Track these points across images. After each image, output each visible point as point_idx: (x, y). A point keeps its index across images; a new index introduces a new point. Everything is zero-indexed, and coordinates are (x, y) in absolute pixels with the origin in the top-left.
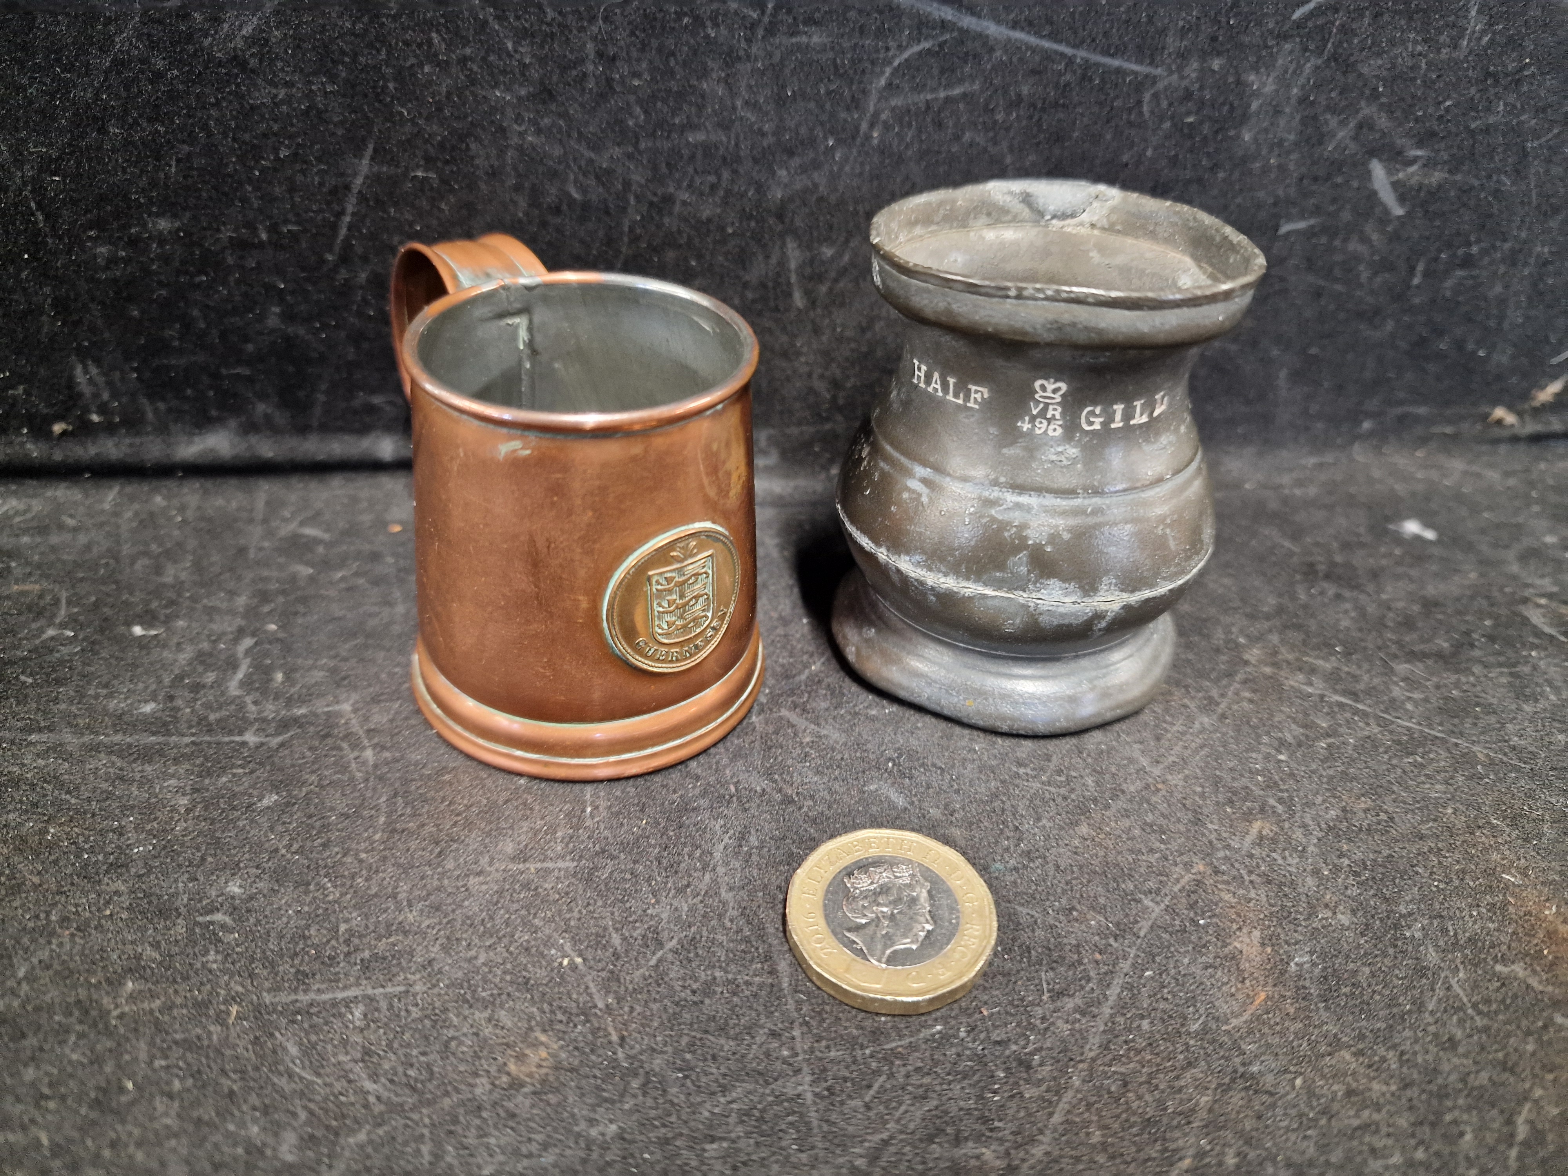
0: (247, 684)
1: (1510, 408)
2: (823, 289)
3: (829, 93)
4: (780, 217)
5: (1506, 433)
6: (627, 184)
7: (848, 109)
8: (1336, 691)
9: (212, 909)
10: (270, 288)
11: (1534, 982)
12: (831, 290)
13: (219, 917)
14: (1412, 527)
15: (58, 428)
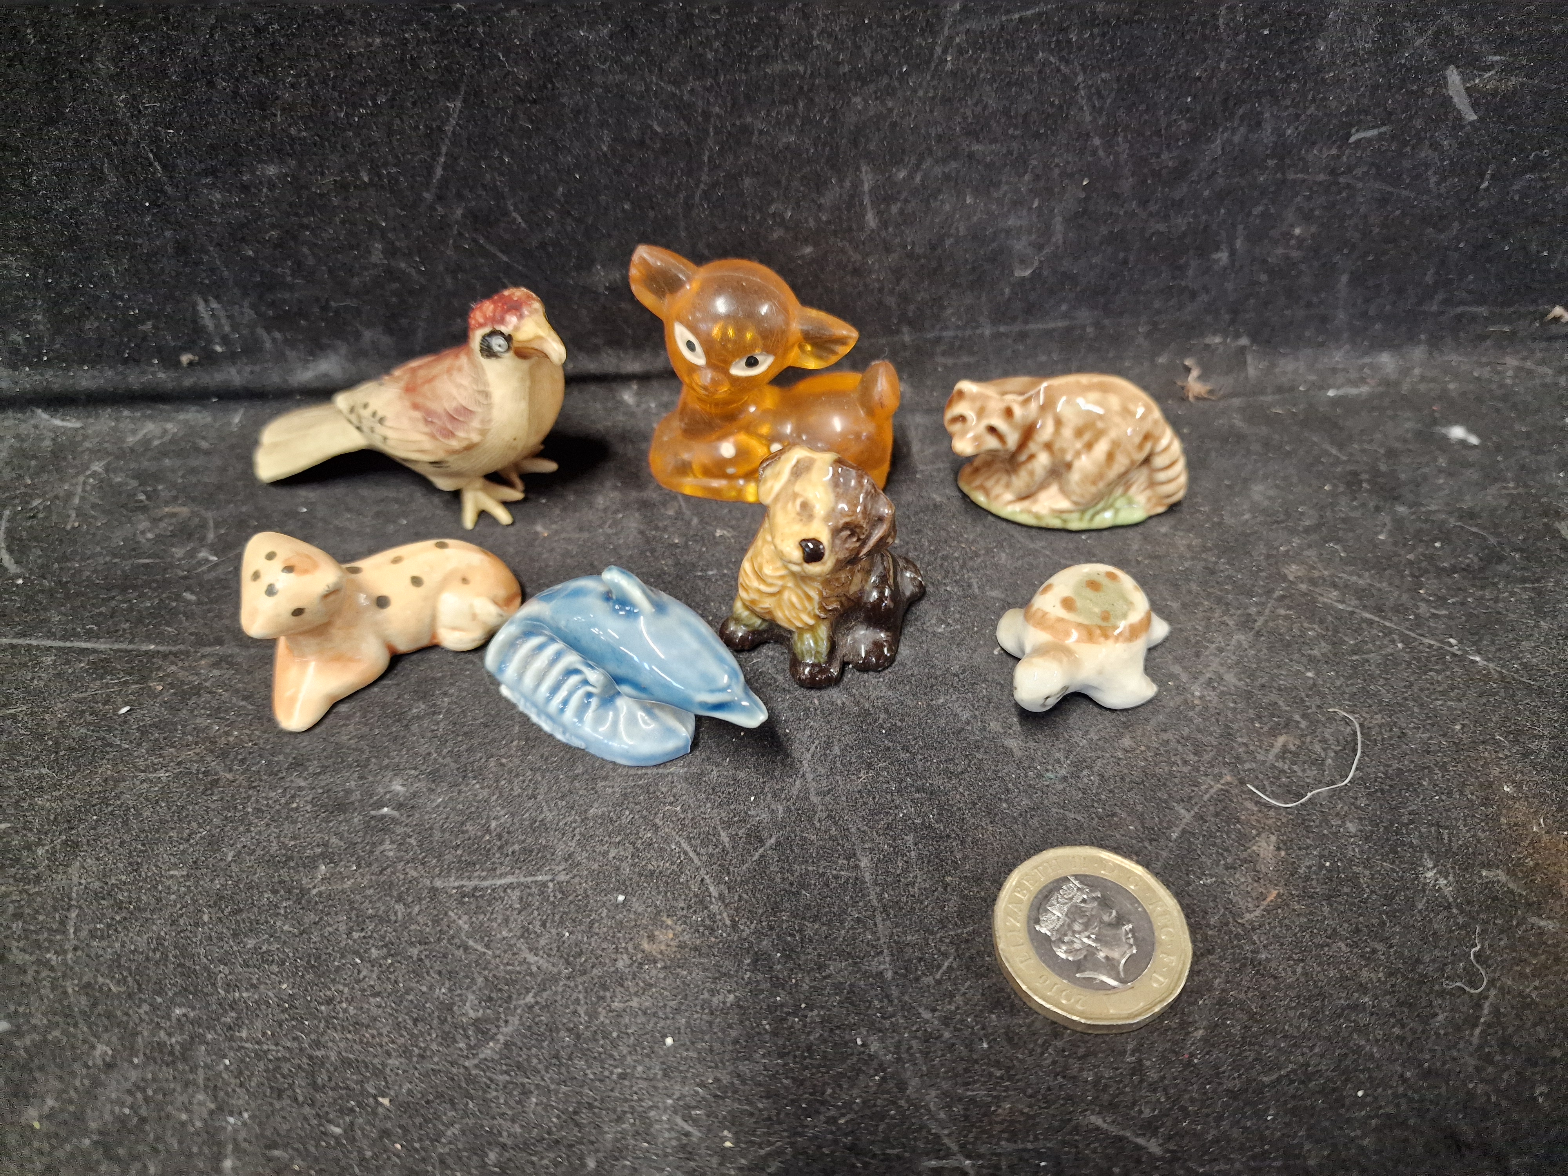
2: (895, 209)
3: (903, 18)
4: (855, 143)
5: (1563, 330)
6: (706, 115)
7: (922, 34)
8: (1365, 608)
9: (381, 805)
10: (372, 226)
11: (1514, 886)
12: (902, 212)
13: (388, 812)
14: (1457, 432)
15: (185, 358)
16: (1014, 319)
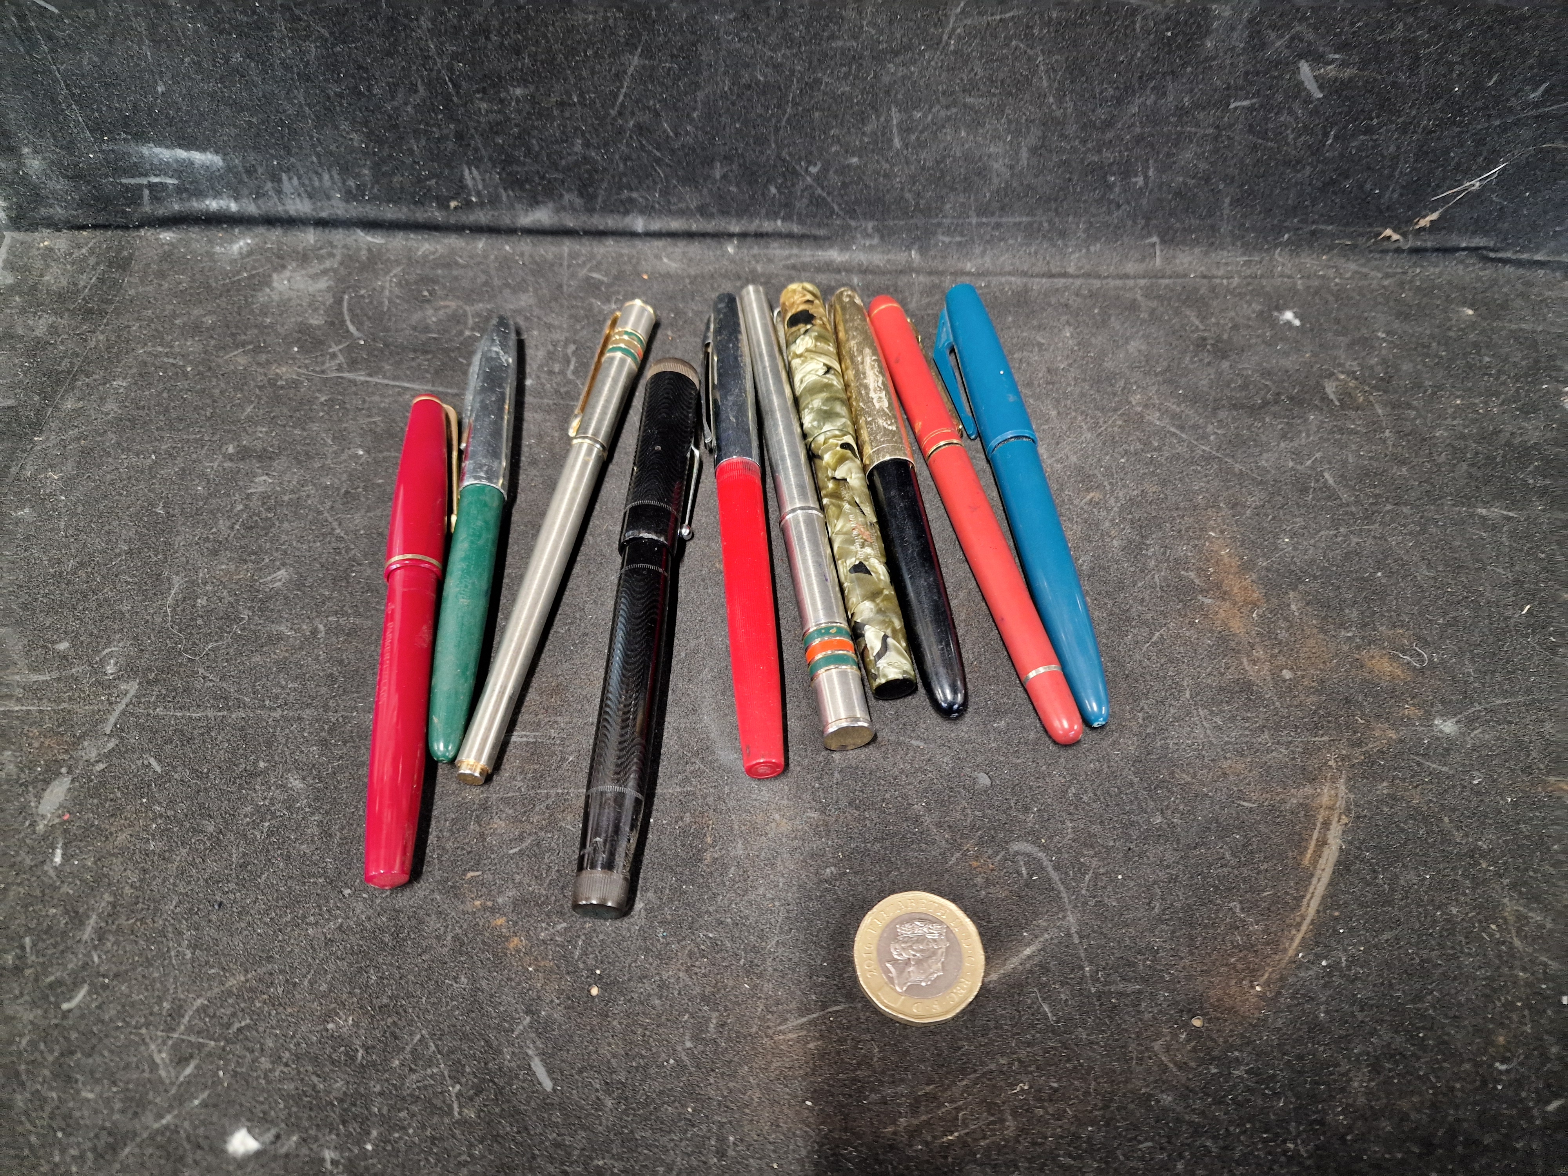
1: (1397, 229)
2: (913, 137)
3: (923, 16)
4: (887, 93)
5: (1392, 246)
7: (935, 26)
8: (1173, 424)
12: (918, 138)
14: (1289, 315)
15: (453, 204)
16: (993, 214)
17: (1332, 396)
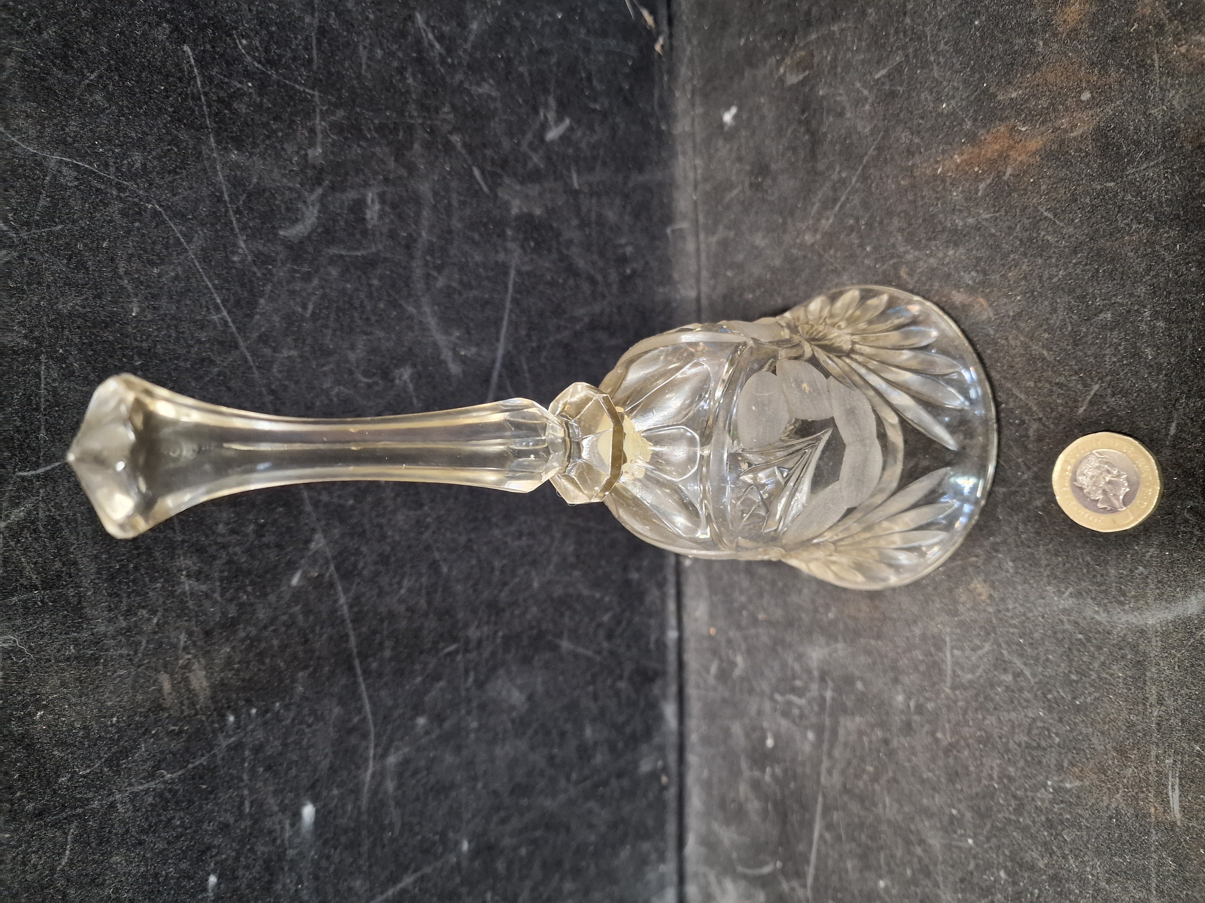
0: (801, 695)
1: (655, 40)
5: (668, 42)
8: (832, 208)
9: (909, 706)
10: (611, 686)
11: (989, 181)
13: (912, 704)
14: (728, 117)
15: (664, 780)
17: (801, 77)
